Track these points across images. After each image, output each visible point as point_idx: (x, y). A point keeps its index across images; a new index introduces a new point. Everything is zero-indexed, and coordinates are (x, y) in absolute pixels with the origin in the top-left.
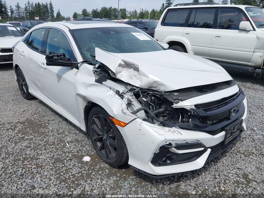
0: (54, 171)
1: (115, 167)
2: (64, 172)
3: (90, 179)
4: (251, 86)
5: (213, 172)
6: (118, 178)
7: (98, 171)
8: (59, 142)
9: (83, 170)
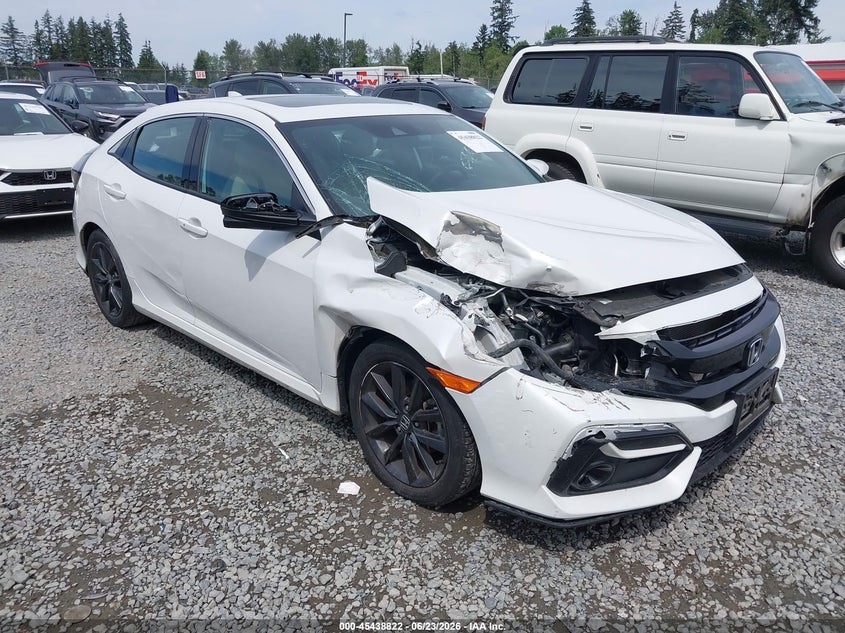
0: (265, 522)
1: (432, 508)
2: (295, 524)
3: (374, 540)
4: (777, 281)
5: (703, 513)
6: (450, 536)
7: (389, 519)
8: (255, 447)
9: (347, 519)
